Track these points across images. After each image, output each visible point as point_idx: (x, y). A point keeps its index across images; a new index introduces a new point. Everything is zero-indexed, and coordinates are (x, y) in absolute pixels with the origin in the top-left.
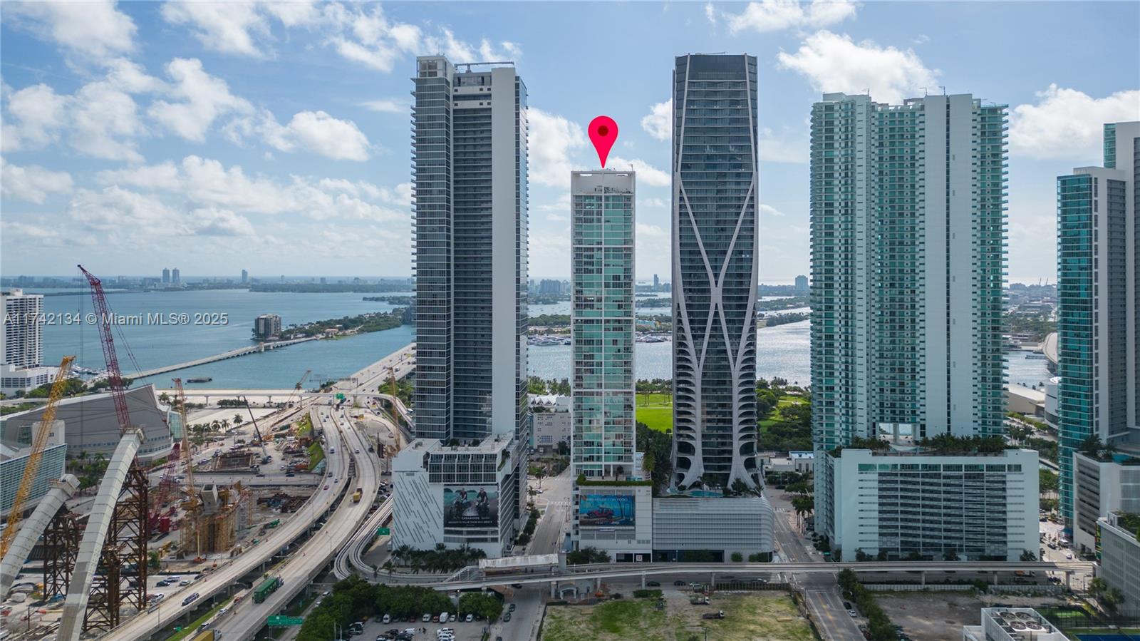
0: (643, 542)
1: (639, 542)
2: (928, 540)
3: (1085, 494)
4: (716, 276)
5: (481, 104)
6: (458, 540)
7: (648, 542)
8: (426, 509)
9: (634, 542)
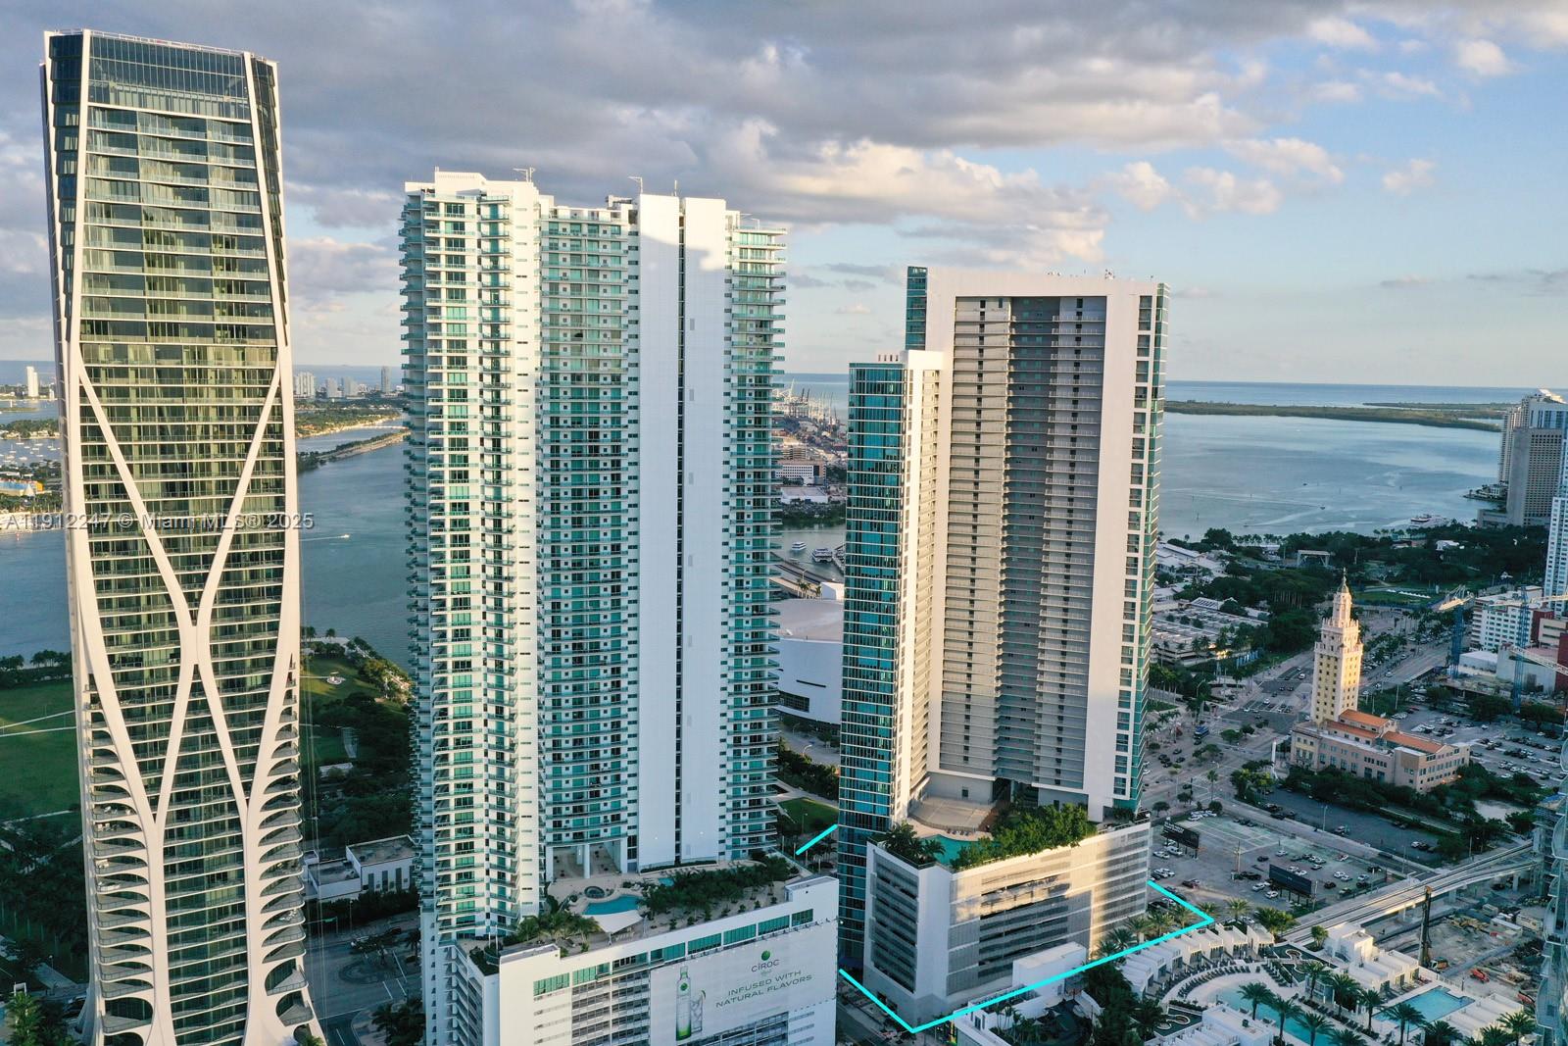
3: (887, 915)
4: (193, 600)
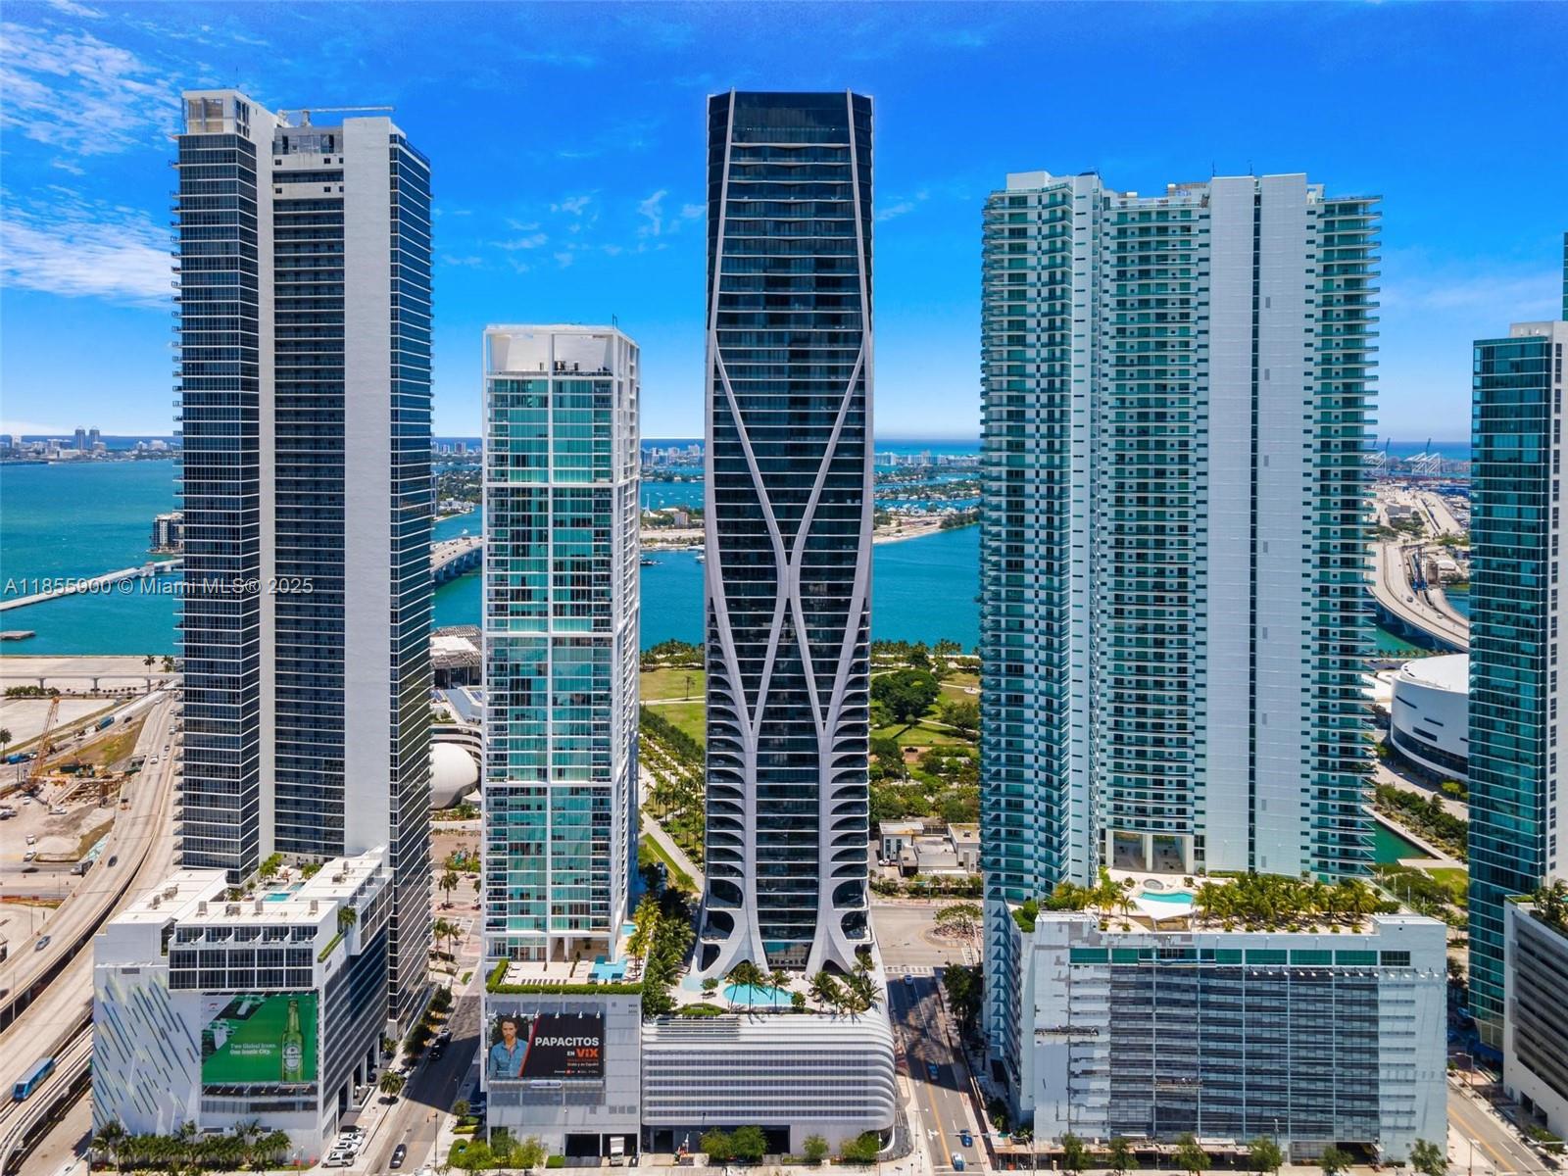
0: (622, 1110)
1: (613, 1110)
2: (1213, 1108)
4: (789, 543)
5: (327, 190)
6: (233, 1108)
7: (632, 1110)
8: (165, 1043)
9: (602, 1110)
